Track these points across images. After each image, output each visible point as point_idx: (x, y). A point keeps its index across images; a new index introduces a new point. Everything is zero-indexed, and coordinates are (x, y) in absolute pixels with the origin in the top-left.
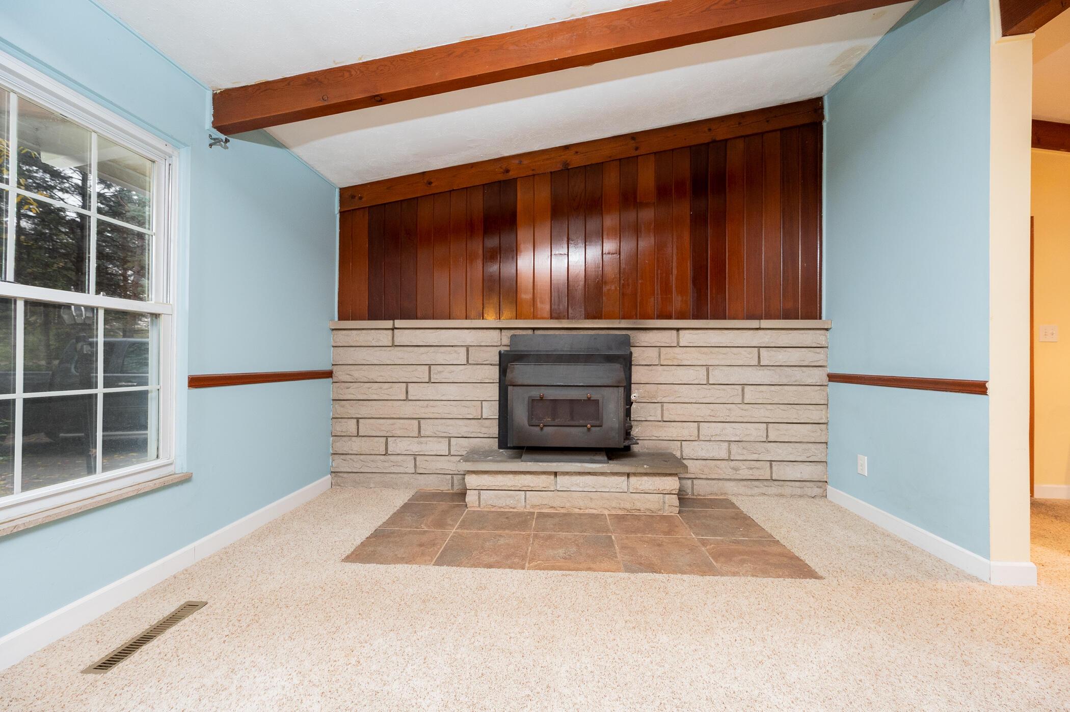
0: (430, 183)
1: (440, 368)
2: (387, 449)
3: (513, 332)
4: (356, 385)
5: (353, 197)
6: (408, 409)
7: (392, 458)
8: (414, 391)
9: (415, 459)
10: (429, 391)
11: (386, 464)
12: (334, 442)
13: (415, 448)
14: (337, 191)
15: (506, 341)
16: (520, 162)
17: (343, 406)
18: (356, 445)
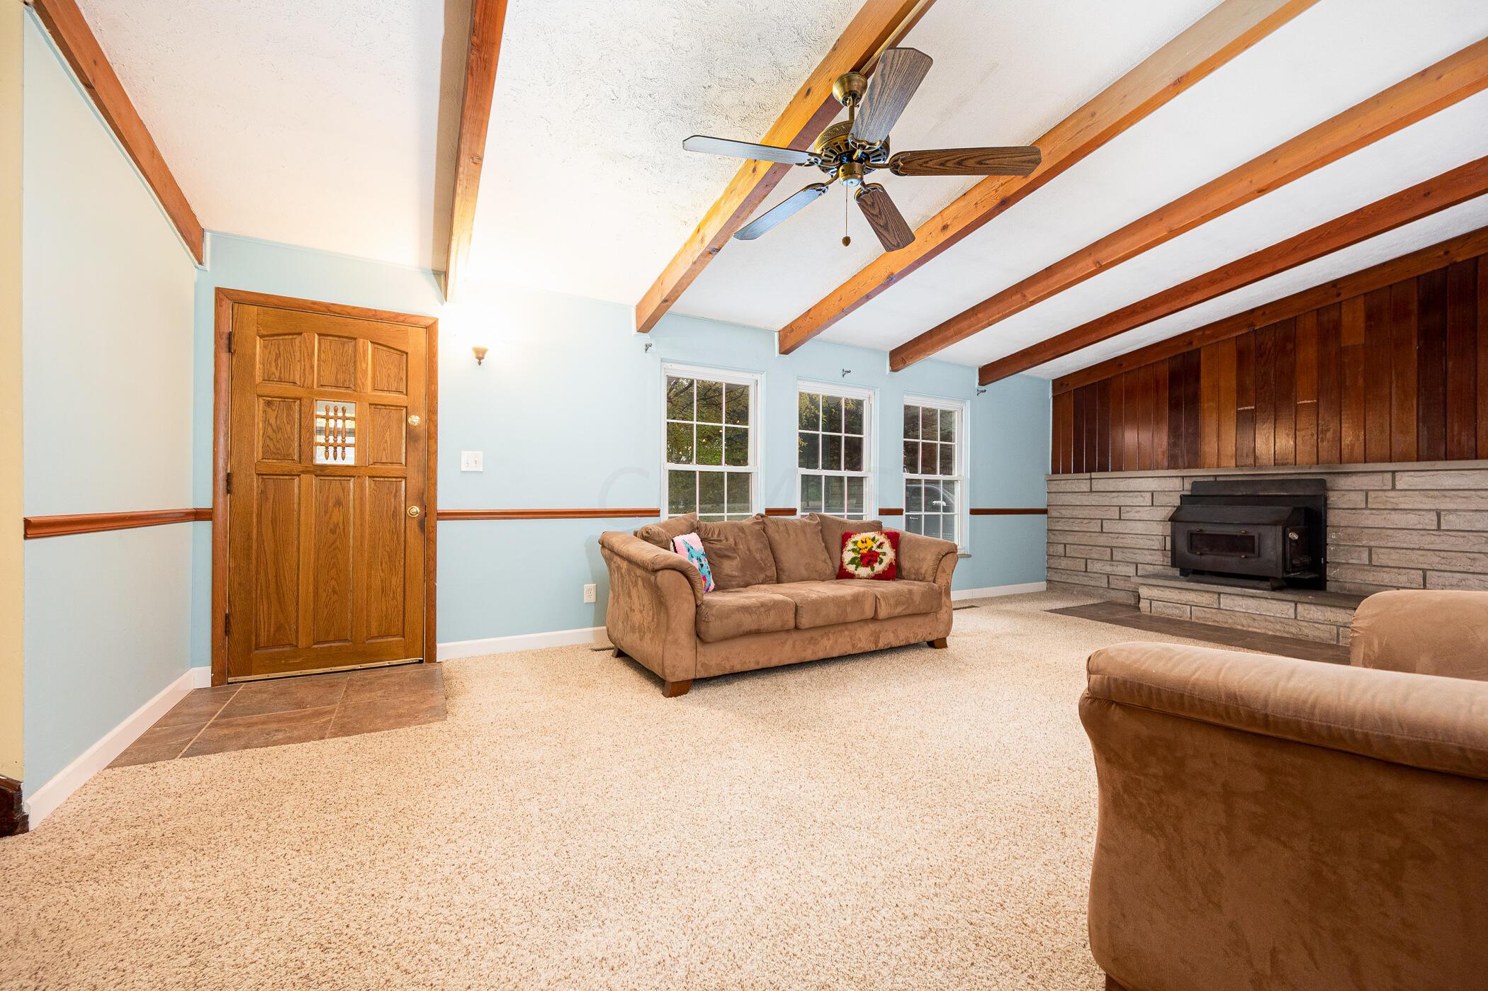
0: (1121, 365)
1: (1128, 509)
2: (1086, 568)
3: (1194, 479)
4: (1064, 520)
5: (1062, 385)
6: (1102, 540)
7: (1090, 575)
8: (1107, 526)
9: (1108, 577)
10: (1119, 527)
11: (1085, 578)
12: (1048, 559)
13: (1108, 569)
14: (1051, 382)
15: (1188, 486)
16: (1204, 334)
17: (1054, 535)
18: (1064, 563)
